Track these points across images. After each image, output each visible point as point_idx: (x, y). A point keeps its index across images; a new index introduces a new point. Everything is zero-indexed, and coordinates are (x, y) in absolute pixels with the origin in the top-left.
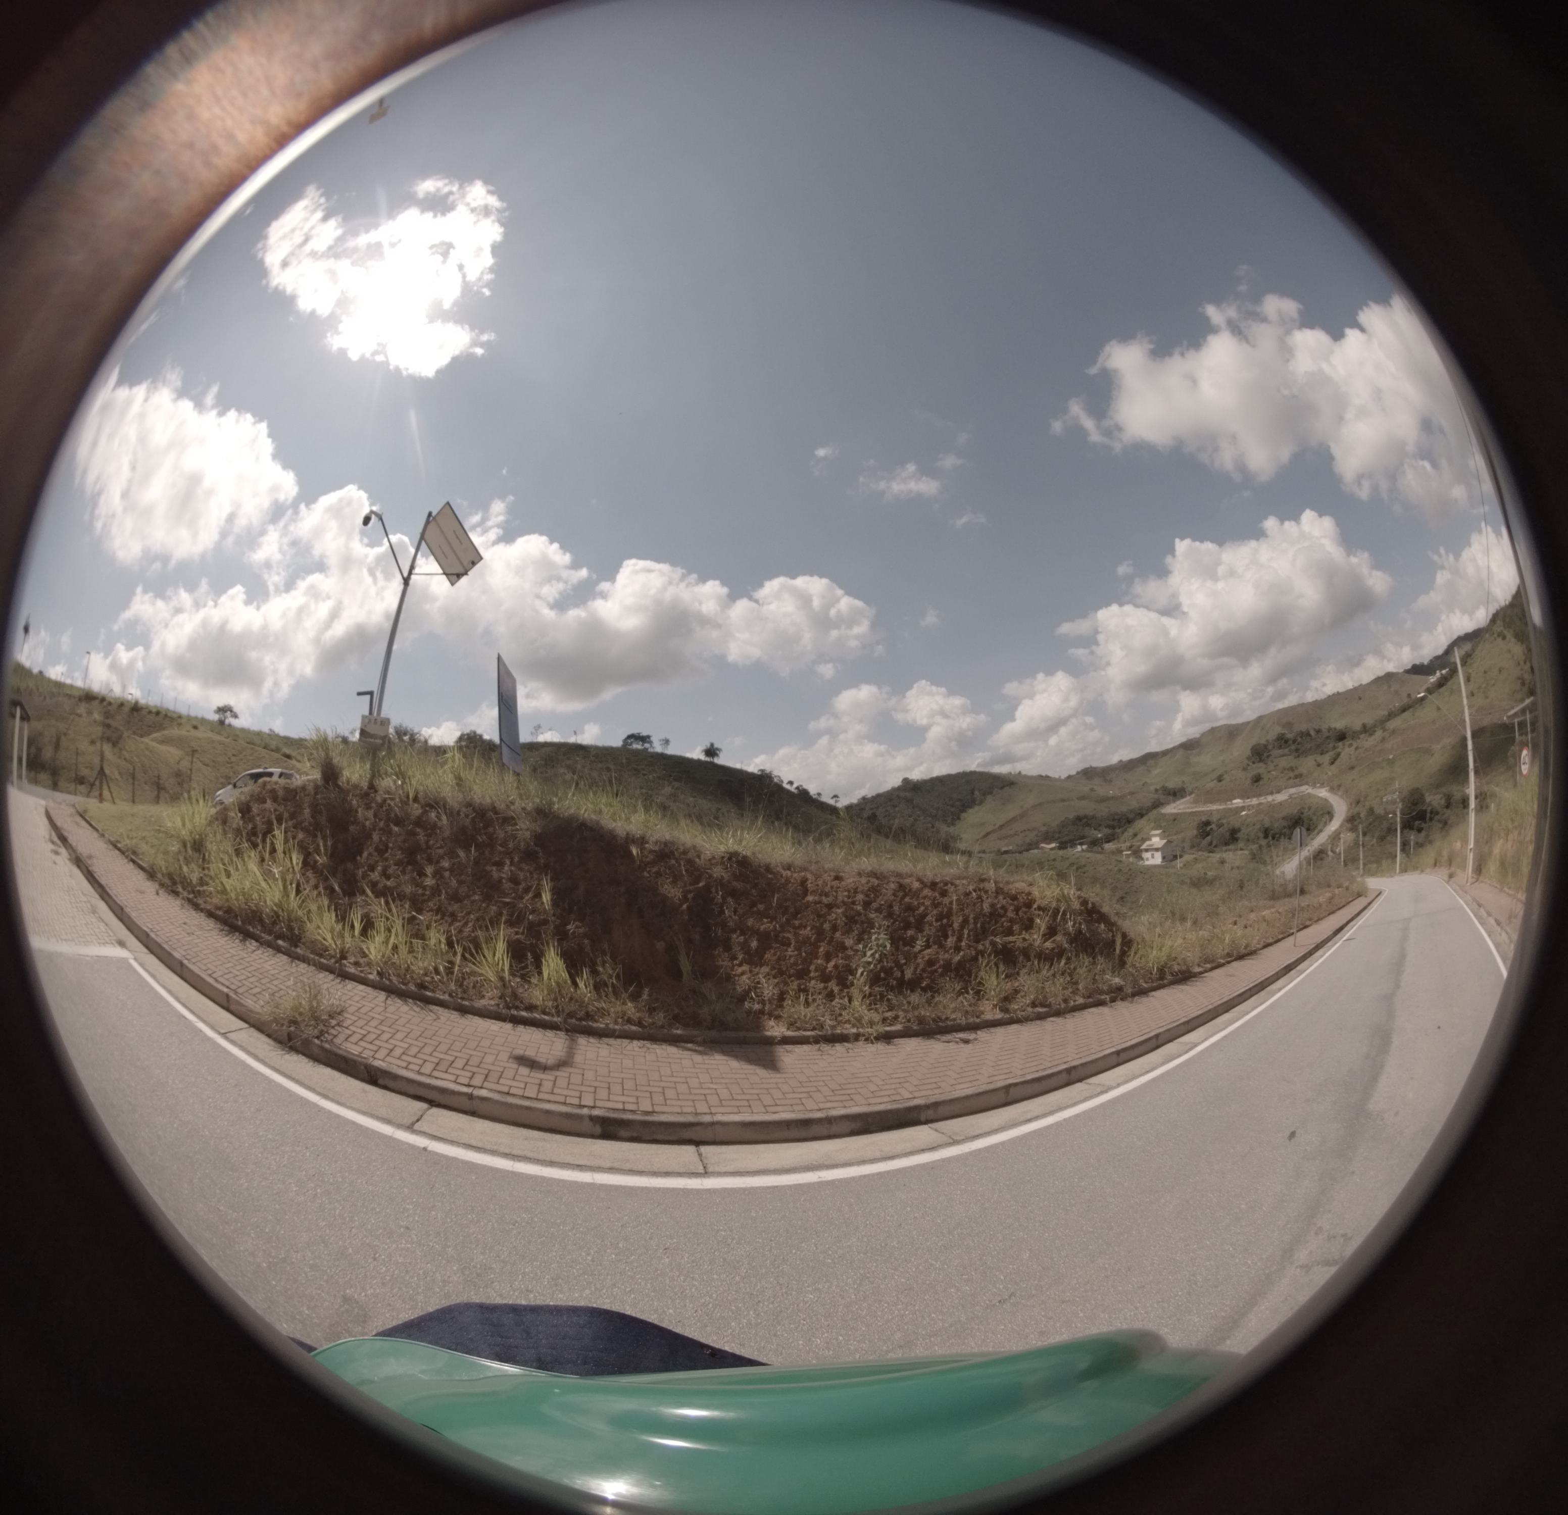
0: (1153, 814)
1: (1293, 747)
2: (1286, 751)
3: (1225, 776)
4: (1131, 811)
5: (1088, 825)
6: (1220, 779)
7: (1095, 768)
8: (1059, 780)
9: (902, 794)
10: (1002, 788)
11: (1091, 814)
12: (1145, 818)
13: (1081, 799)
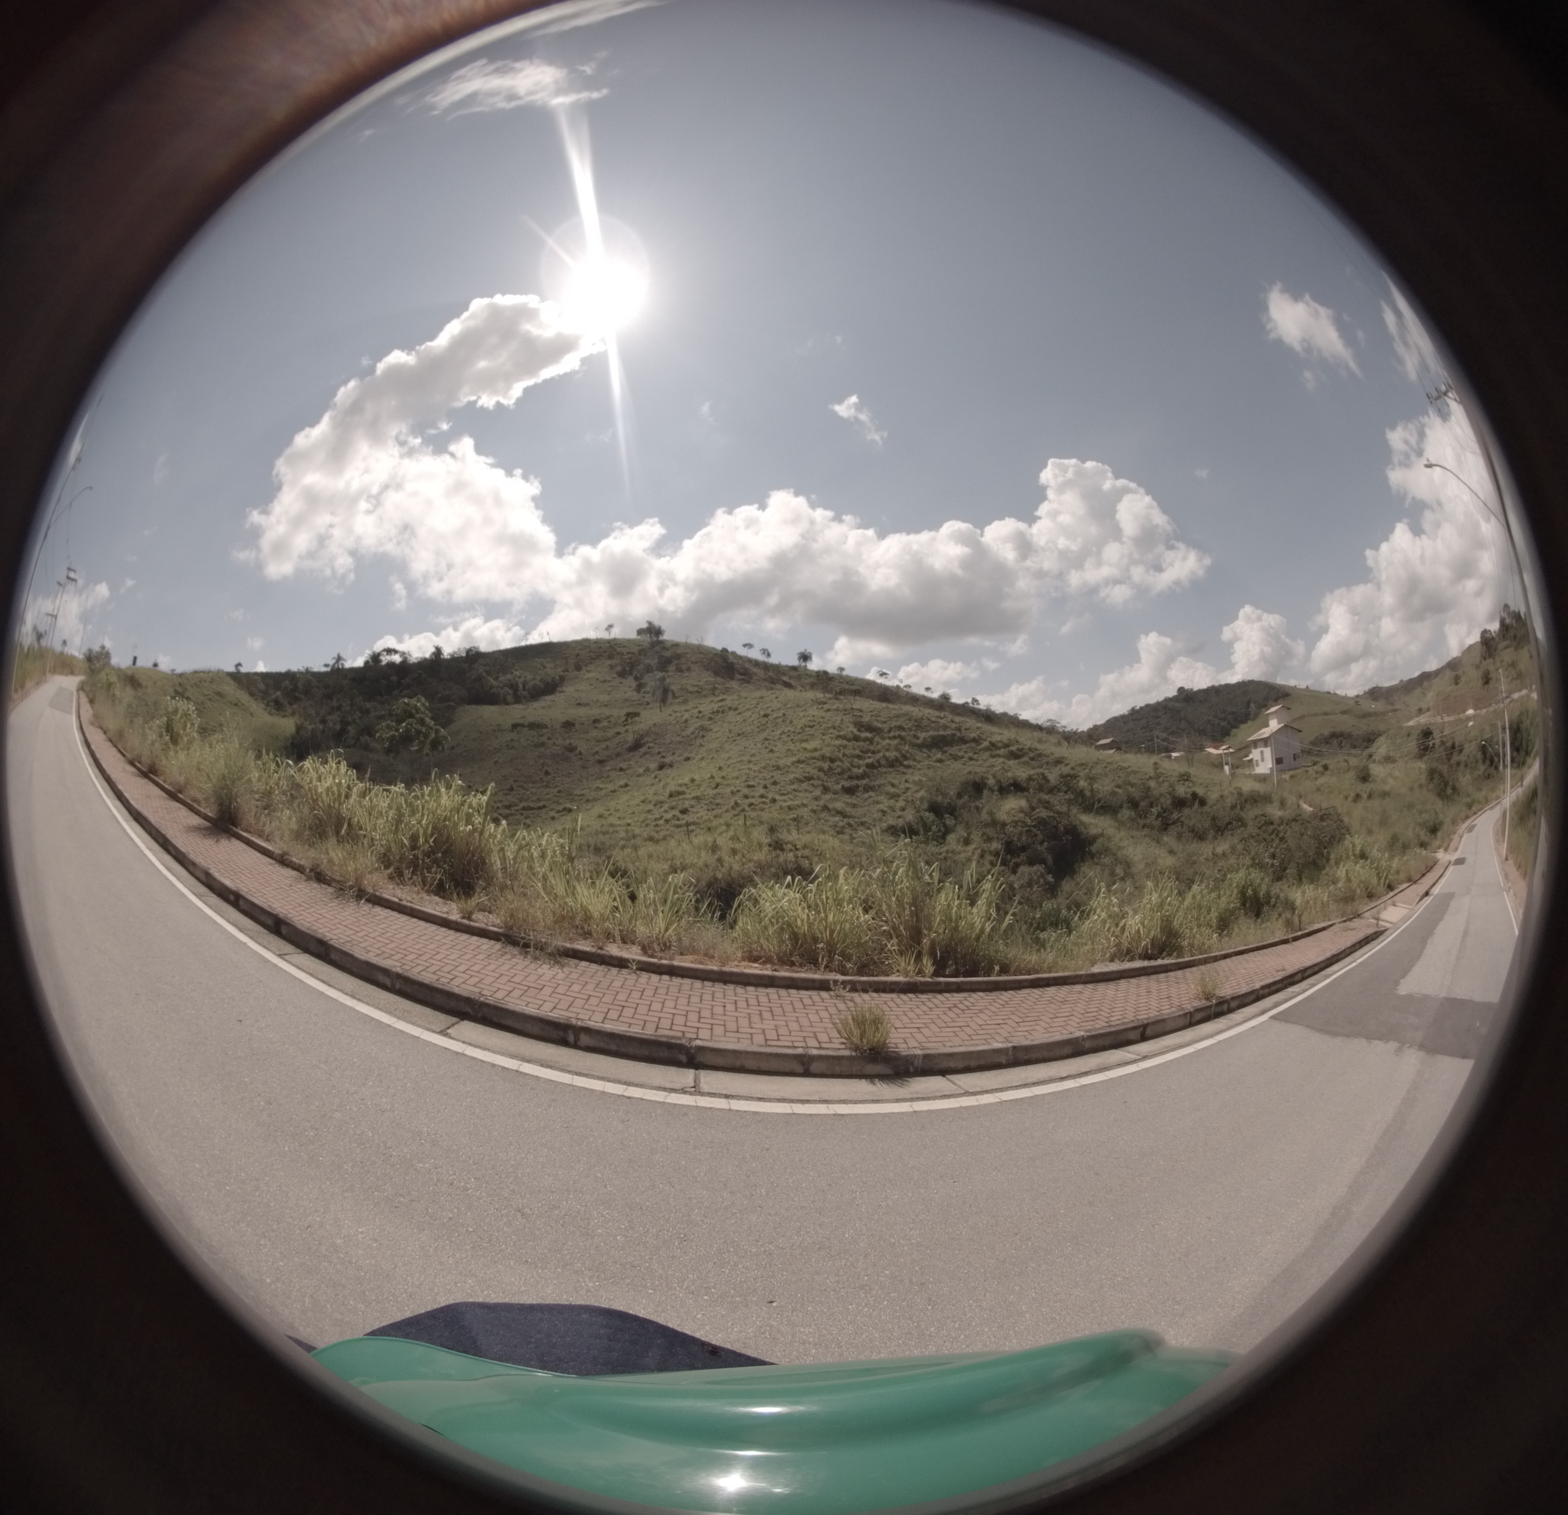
9: (1177, 705)
10: (1276, 700)
13: (1344, 712)
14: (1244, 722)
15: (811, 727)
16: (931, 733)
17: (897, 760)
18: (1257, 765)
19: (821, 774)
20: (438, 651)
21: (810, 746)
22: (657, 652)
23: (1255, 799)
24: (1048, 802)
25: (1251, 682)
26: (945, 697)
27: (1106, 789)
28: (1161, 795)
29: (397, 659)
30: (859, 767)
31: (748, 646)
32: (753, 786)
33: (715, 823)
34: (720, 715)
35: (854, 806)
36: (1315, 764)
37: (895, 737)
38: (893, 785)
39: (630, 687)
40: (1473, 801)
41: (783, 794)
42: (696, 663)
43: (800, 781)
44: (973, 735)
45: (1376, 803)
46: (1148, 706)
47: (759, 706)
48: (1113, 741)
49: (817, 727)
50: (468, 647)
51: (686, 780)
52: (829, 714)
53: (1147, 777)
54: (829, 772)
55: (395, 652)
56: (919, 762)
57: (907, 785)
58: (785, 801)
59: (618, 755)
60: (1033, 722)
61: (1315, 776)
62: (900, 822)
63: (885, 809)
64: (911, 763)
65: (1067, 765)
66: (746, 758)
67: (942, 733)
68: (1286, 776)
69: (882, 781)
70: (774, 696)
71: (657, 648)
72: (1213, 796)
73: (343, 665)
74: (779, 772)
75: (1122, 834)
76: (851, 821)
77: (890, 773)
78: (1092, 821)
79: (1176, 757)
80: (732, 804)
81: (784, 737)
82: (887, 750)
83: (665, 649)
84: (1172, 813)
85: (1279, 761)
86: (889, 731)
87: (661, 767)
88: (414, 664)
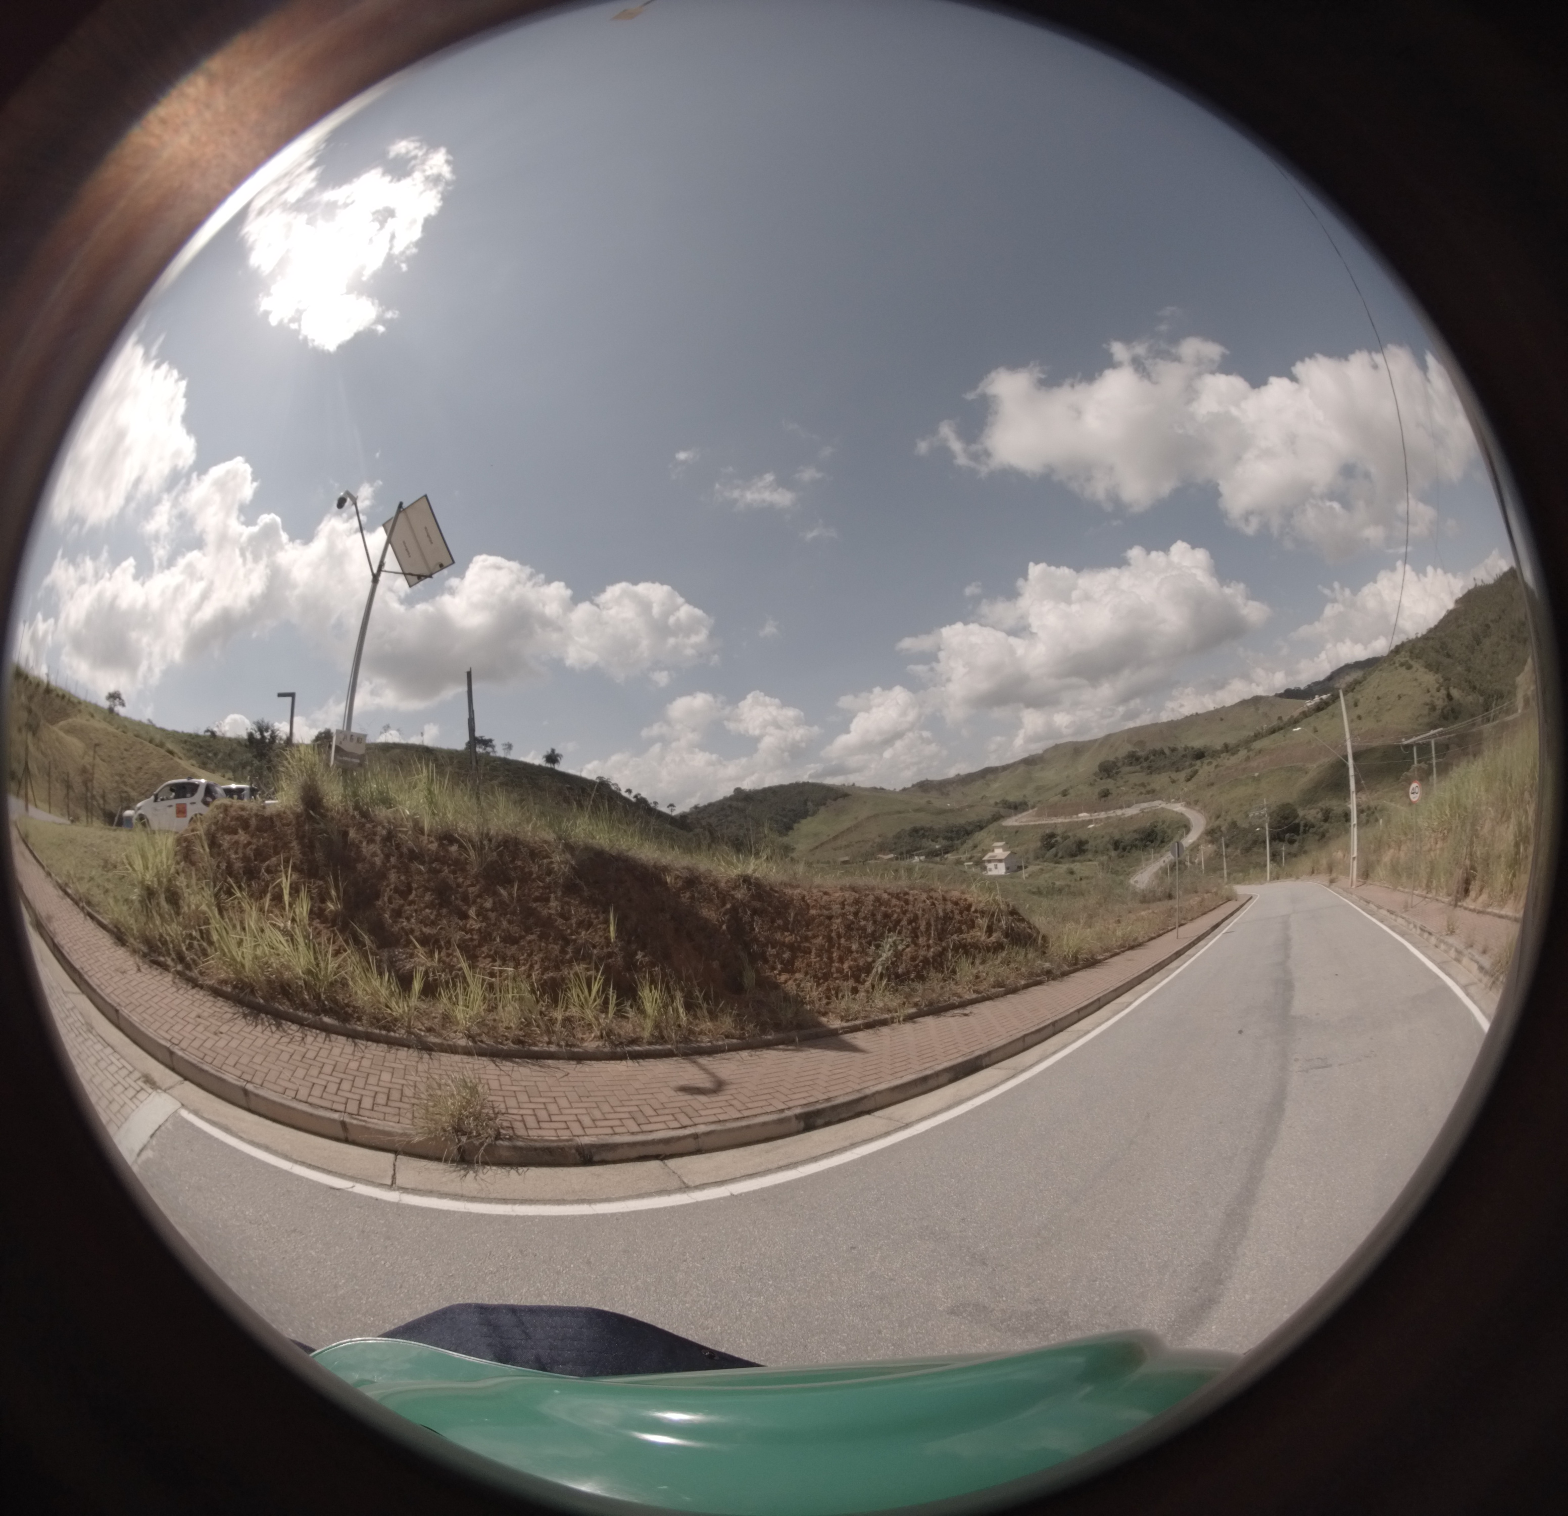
0: (993, 827)
1: (1145, 764)
2: (1138, 768)
3: (1071, 791)
4: (970, 823)
5: (924, 836)
6: (1065, 794)
7: (932, 782)
8: (894, 792)
9: (734, 804)
10: (835, 800)
11: (928, 826)
12: (985, 830)
13: (918, 810)
14: (804, 817)
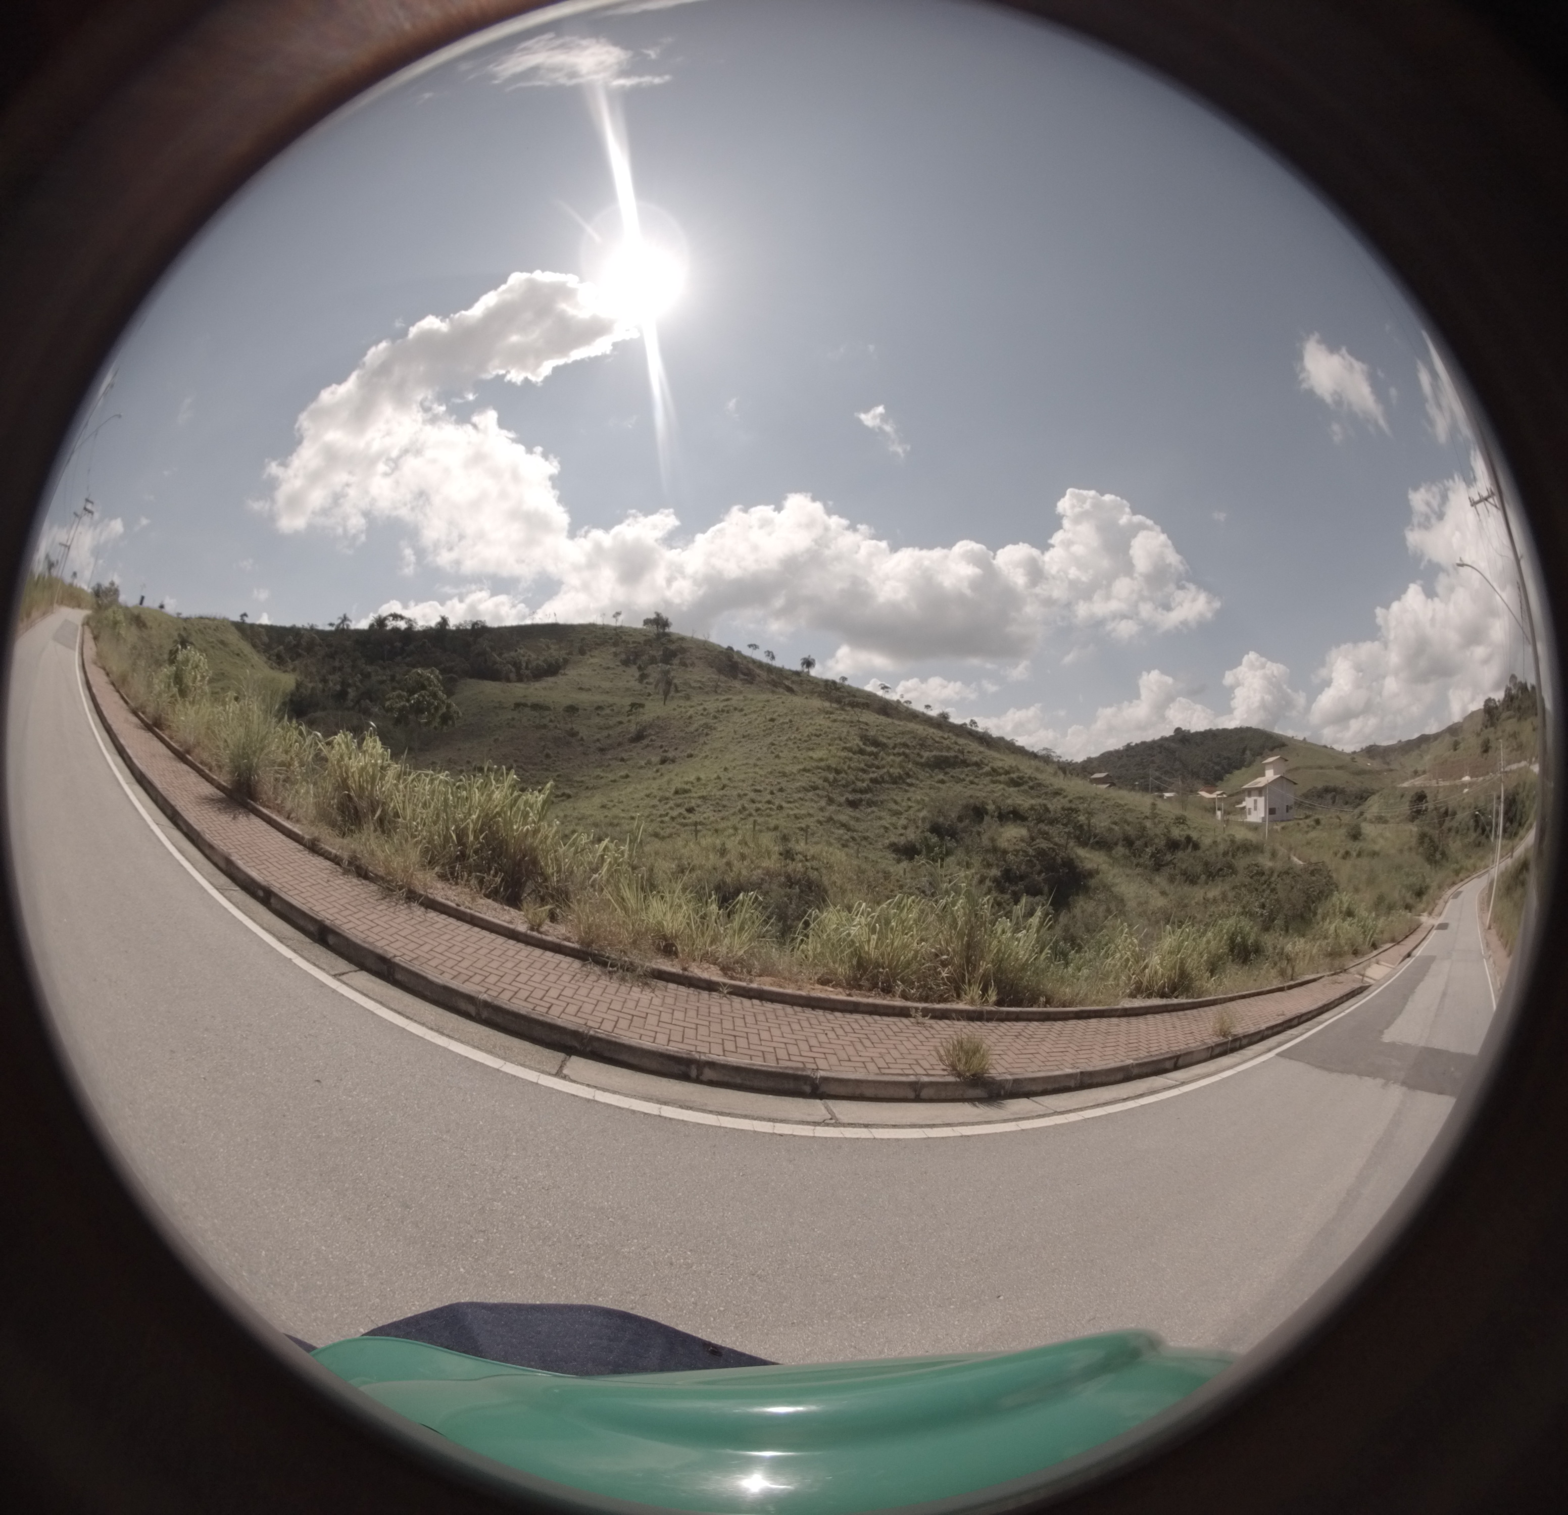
5: (1334, 799)
7: (1377, 747)
9: (1173, 745)
10: (1272, 749)
11: (1341, 787)
12: (1380, 793)
13: (1339, 768)
14: (1238, 768)
15: (818, 736)
16: (935, 753)
17: (900, 777)
18: (1250, 813)
19: (826, 784)
20: (444, 621)
21: (817, 754)
22: (663, 644)
23: (1247, 848)
24: (1047, 833)
25: (1249, 729)
26: (944, 716)
27: (1102, 824)
28: (1156, 835)
29: (402, 625)
30: (863, 781)
31: (754, 646)
32: (759, 791)
33: (722, 825)
34: (725, 714)
35: (858, 820)
36: (1307, 817)
37: (899, 754)
38: (896, 802)
39: (633, 676)
40: (1461, 868)
41: (790, 802)
42: (701, 658)
43: (806, 790)
44: (975, 759)
45: (1364, 862)
46: (1143, 743)
47: (766, 709)
48: (1107, 776)
49: (823, 736)
50: (475, 620)
51: (692, 778)
52: (836, 724)
53: (1143, 816)
54: (834, 783)
55: (402, 618)
56: (922, 781)
57: (910, 804)
58: (792, 809)
59: (620, 744)
60: (1029, 748)
61: (1306, 829)
62: (902, 841)
63: (888, 825)
64: (914, 781)
65: (1065, 797)
66: (752, 761)
67: (945, 754)
68: (1278, 827)
69: (883, 797)
70: (780, 701)
71: (664, 640)
72: (1207, 841)
73: (348, 626)
74: (786, 779)
75: (1116, 871)
76: (855, 834)
77: (893, 789)
78: (1088, 855)
79: (1169, 798)
80: (739, 807)
81: (790, 743)
82: (891, 766)
83: (671, 641)
84: (1165, 854)
85: (1272, 811)
86: (894, 748)
87: (663, 762)
88: (419, 632)
